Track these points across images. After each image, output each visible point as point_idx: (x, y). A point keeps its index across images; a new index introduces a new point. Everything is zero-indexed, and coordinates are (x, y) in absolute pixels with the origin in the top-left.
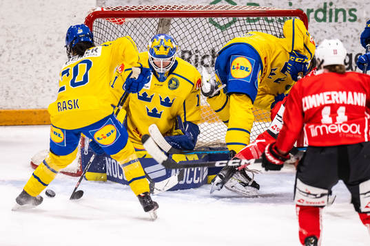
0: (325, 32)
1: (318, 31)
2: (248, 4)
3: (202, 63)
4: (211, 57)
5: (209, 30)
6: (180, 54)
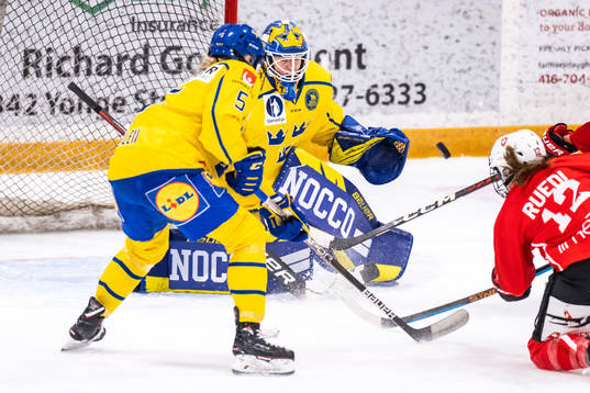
0: (265, 15)
1: (252, 13)
3: (59, 71)
4: (74, 59)
5: (71, 15)
6: (23, 54)
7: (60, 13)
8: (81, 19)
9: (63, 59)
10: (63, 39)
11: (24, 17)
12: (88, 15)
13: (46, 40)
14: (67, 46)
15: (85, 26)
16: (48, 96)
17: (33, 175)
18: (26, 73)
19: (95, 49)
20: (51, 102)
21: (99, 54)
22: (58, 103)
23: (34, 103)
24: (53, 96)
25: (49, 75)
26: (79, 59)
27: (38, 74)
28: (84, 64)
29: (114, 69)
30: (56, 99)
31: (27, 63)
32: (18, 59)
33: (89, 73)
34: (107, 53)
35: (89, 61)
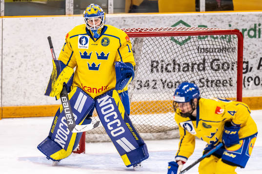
0: (256, 45)
1: (250, 45)
2: (199, 26)
3: (166, 69)
4: (172, 64)
5: (171, 45)
6: (150, 62)
7: (166, 44)
8: (175, 47)
9: (168, 65)
10: (168, 56)
11: (150, 47)
12: (178, 45)
13: (160, 57)
14: (169, 59)
15: (177, 50)
16: (162, 80)
17: (155, 115)
18: (152, 70)
19: (181, 60)
20: (163, 83)
21: (183, 62)
22: (166, 83)
23: (156, 83)
24: (164, 80)
25: (162, 71)
26: (175, 64)
27: (158, 71)
28: (177, 67)
29: (190, 69)
30: (165, 81)
31: (152, 66)
32: (148, 65)
33: (179, 70)
34: (186, 62)
35: (179, 65)
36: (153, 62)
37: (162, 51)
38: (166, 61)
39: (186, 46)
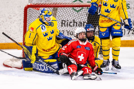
6: (61, 21)
7: (70, 12)
8: (75, 13)
9: (70, 23)
10: (70, 18)
12: (76, 12)
15: (75, 15)
16: (67, 31)
18: (62, 26)
19: (78, 20)
20: (68, 32)
21: (79, 22)
23: (64, 33)
25: (67, 26)
26: (74, 22)
27: (65, 26)
28: (75, 24)
29: (82, 25)
30: (69, 32)
31: (62, 23)
32: (60, 23)
33: (76, 26)
34: (80, 21)
35: (76, 23)
36: (62, 21)
37: (67, 16)
38: (70, 21)
39: (80, 13)
